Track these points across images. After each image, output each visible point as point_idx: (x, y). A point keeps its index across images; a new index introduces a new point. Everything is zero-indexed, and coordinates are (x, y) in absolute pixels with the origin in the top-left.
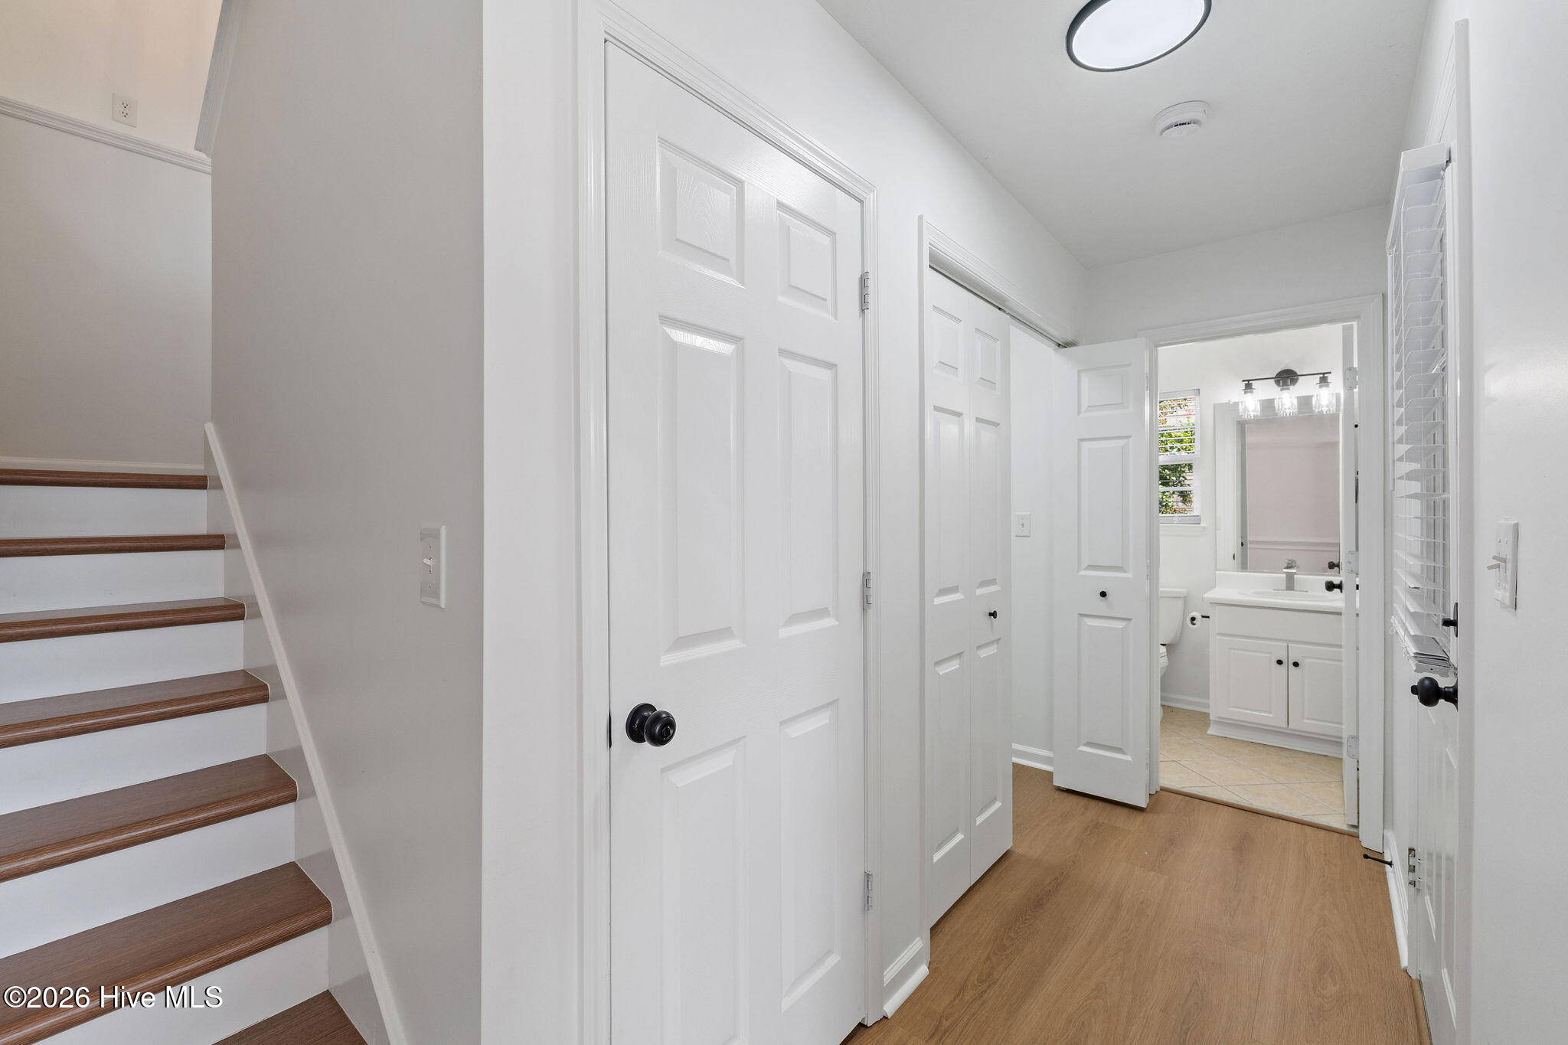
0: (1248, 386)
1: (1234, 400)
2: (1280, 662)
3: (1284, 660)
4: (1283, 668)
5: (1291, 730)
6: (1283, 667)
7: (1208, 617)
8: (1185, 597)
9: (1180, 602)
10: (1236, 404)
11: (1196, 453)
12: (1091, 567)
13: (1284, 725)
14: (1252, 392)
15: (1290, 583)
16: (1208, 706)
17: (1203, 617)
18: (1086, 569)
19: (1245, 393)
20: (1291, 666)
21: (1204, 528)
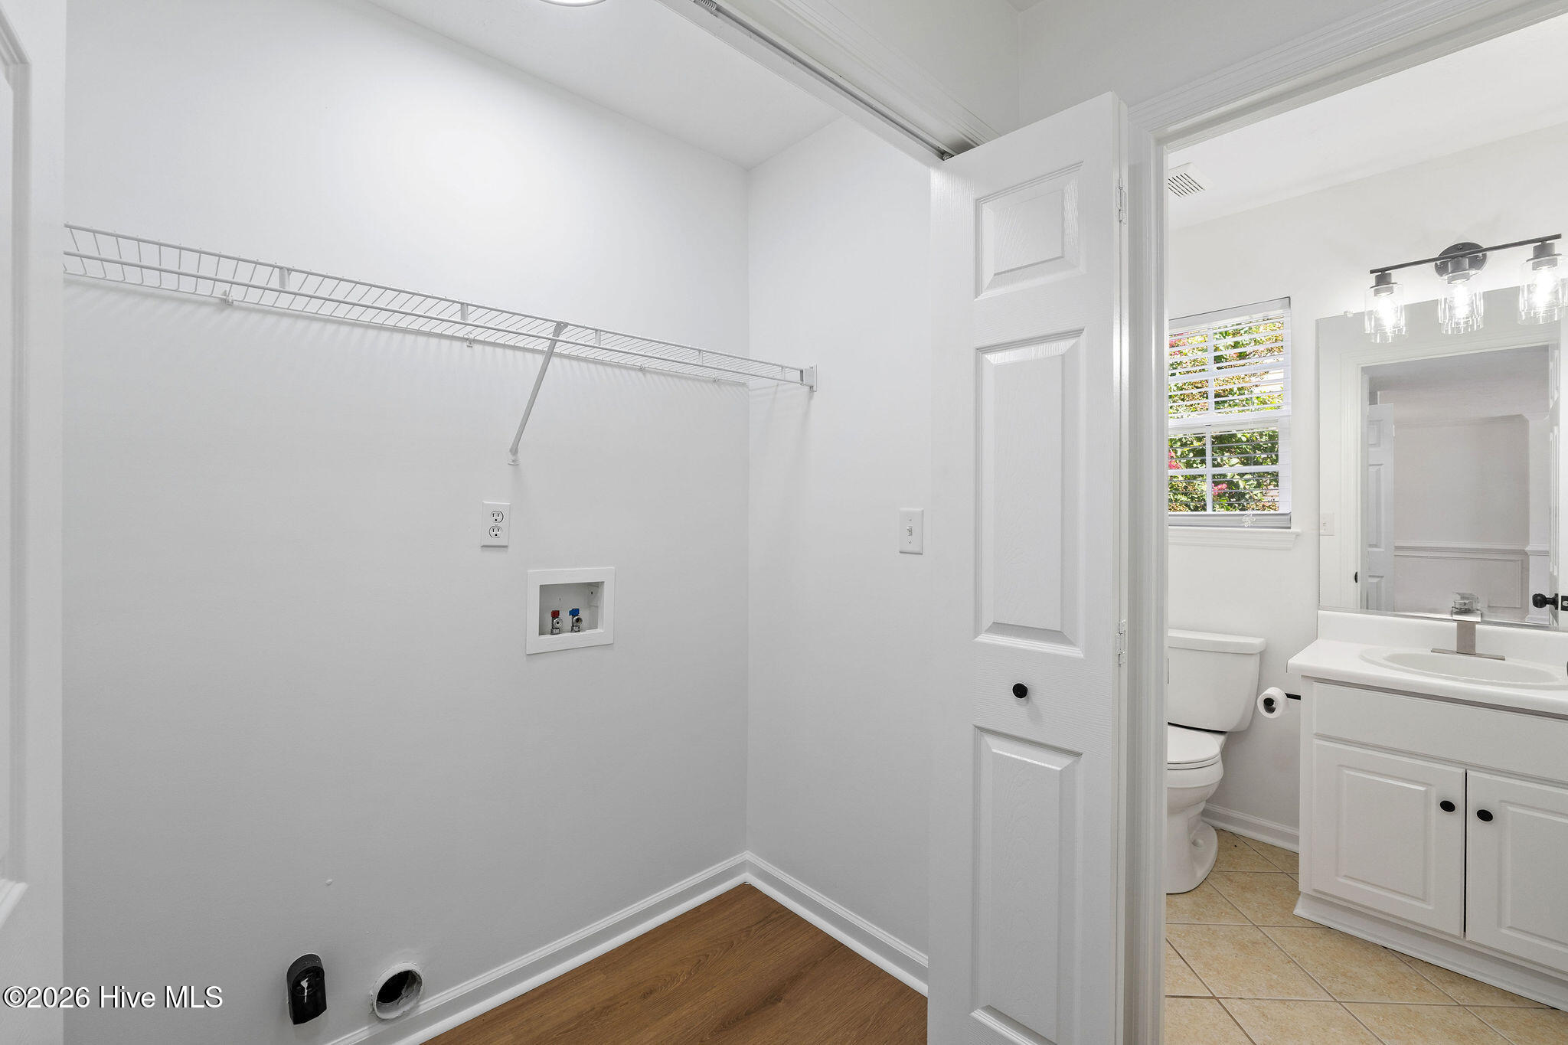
0: (1382, 277)
1: (1356, 308)
2: (1447, 806)
3: (1457, 800)
4: (1455, 819)
5: (1470, 942)
6: (1456, 817)
7: (1298, 697)
8: (1262, 655)
9: (1252, 664)
10: (1360, 316)
11: (1284, 408)
12: (999, 628)
13: (1457, 930)
14: (1391, 291)
15: (1466, 642)
16: (1295, 839)
17: (1289, 696)
18: (990, 630)
19: (1377, 292)
20: (1472, 816)
21: (1298, 535)
